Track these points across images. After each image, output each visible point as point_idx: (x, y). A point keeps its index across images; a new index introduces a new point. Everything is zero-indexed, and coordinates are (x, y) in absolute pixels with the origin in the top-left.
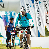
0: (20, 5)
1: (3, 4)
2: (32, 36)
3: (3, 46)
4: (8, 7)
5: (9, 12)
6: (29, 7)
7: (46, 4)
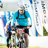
0: (18, 5)
1: (2, 4)
2: (30, 36)
3: (1, 45)
4: (7, 7)
5: (8, 12)
6: (27, 7)
7: (44, 4)
